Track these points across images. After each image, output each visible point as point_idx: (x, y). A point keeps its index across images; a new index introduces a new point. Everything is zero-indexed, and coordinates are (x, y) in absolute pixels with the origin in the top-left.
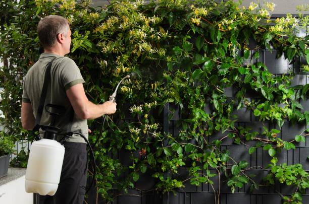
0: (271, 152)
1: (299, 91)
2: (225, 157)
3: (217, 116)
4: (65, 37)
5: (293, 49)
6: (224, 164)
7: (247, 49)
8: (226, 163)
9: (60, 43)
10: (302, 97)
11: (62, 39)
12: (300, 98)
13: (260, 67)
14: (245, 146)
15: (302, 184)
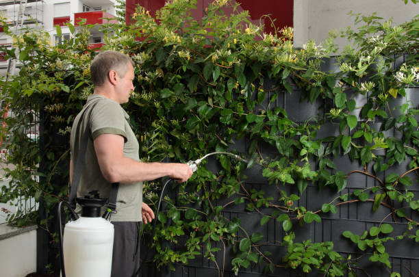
0: (286, 225)
1: (330, 144)
2: (234, 227)
3: (225, 176)
4: (121, 77)
5: (318, 87)
6: (234, 235)
7: (262, 90)
8: (237, 234)
9: (113, 84)
10: (334, 152)
11: (115, 79)
12: (332, 155)
13: (278, 113)
14: (260, 214)
15: (331, 270)
